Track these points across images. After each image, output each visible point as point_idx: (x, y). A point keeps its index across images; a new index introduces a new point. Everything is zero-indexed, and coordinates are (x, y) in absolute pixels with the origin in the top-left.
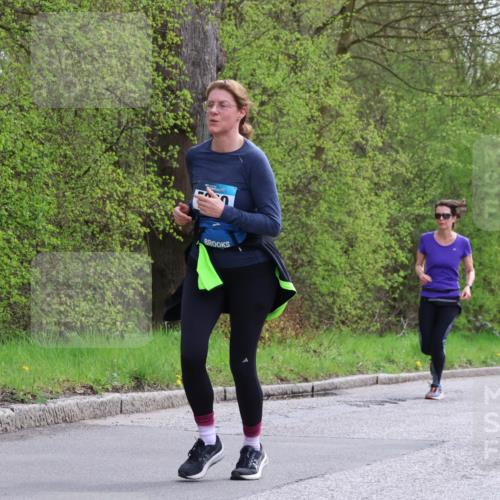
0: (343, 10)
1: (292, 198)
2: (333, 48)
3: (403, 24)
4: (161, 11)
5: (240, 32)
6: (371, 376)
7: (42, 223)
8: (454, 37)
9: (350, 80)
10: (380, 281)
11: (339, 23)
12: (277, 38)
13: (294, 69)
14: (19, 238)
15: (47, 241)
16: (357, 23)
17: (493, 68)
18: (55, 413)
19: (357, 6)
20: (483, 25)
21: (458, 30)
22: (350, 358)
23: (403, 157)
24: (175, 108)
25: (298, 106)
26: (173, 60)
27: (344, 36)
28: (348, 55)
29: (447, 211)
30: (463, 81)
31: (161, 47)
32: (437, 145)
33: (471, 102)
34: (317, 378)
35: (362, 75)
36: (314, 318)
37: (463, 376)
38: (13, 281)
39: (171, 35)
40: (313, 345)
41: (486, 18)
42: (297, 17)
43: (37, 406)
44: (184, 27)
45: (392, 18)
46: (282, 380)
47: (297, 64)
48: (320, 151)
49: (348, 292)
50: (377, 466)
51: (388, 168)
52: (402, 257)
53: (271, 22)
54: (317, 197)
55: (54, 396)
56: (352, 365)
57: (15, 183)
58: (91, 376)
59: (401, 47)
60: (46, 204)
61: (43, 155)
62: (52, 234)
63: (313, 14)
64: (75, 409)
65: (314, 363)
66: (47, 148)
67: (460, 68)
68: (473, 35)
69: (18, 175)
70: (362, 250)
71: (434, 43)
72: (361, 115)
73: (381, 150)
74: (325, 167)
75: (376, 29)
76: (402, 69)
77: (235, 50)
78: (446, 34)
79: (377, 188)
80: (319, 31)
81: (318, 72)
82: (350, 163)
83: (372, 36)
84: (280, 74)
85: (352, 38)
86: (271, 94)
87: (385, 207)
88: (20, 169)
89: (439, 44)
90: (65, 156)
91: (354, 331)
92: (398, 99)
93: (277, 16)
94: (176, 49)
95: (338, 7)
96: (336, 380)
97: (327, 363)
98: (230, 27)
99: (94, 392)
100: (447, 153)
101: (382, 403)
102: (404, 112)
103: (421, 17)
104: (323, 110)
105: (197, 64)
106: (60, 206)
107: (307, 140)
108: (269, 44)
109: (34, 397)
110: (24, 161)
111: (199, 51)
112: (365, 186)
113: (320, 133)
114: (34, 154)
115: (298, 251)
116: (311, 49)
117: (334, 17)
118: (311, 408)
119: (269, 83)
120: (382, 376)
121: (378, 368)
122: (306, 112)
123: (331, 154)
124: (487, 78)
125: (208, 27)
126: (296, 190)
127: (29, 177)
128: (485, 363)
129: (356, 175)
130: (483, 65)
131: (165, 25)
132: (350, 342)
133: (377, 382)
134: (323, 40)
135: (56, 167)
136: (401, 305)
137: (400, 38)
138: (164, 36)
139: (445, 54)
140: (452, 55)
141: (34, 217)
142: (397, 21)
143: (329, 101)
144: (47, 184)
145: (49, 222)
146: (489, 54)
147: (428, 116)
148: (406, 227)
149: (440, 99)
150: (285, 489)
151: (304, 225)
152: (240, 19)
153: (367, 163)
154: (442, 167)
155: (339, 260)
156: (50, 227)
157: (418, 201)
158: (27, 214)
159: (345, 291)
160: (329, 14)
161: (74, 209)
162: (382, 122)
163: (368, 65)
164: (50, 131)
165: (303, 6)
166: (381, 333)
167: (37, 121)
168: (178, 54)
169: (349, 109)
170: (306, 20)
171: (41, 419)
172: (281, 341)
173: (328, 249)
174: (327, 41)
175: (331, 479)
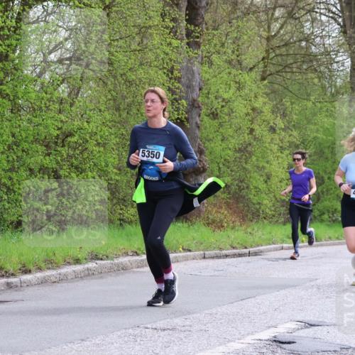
0: (263, 59)
1: (238, 155)
2: (259, 78)
3: (294, 65)
4: (171, 60)
5: (211, 70)
6: (279, 246)
7: (111, 169)
8: (320, 72)
9: (267, 94)
11: (261, 65)
12: (230, 73)
13: (239, 89)
14: (99, 176)
15: (113, 178)
16: (271, 65)
17: (340, 88)
18: (118, 265)
19: (271, 57)
20: (335, 65)
21: (322, 68)
22: (268, 236)
23: (295, 133)
24: (178, 109)
25: (240, 107)
26: (177, 85)
27: (264, 72)
28: (266, 82)
29: (299, 156)
30: (325, 94)
31: (171, 78)
32: (312, 127)
33: (329, 105)
34: (251, 247)
35: (274, 92)
36: (250, 216)
37: (327, 245)
39: (176, 73)
40: (249, 230)
41: (337, 62)
42: (240, 63)
43: (109, 261)
44: (182, 68)
45: (289, 62)
46: (234, 248)
47: (240, 87)
48: (252, 131)
49: (267, 202)
50: (283, 292)
51: (287, 139)
53: (227, 65)
54: (251, 154)
55: (118, 256)
56: (269, 240)
57: (97, 149)
58: (136, 246)
59: (293, 77)
60: (113, 159)
61: (111, 134)
62: (116, 174)
63: (248, 60)
64: (128, 263)
65: (250, 239)
66: (113, 131)
67: (323, 87)
68: (330, 71)
69: (98, 144)
70: (274, 180)
71: (310, 75)
72: (273, 112)
73: (284, 130)
74: (255, 139)
75: (281, 68)
76: (295, 88)
77: (208, 79)
78: (316, 70)
79: (282, 149)
80: (251, 69)
81: (251, 90)
82: (267, 137)
83: (279, 71)
84: (232, 91)
85: (268, 73)
86: (226, 101)
87: (286, 159)
88: (100, 141)
89: (313, 75)
90: (122, 134)
91: (270, 222)
92: (292, 103)
93: (230, 62)
94: (178, 79)
95: (261, 57)
96: (261, 248)
97: (257, 239)
98: (206, 68)
99: (138, 255)
100: (318, 131)
101: (285, 259)
102: (295, 110)
103: (303, 62)
104: (254, 109)
105: (189, 87)
106: (120, 160)
107: (246, 124)
108: (226, 76)
109: (107, 257)
110: (101, 137)
111: (190, 80)
112: (275, 148)
113: (252, 121)
114: (107, 134)
115: (241, 182)
116: (247, 78)
117: (259, 62)
118: (249, 262)
119: (226, 96)
120: (285, 245)
121: (283, 241)
122: (245, 111)
123: (258, 132)
124: (338, 92)
125: (195, 68)
126: (240, 150)
127: (104, 145)
128: (338, 238)
129: (271, 143)
130: (335, 86)
131: (173, 67)
132: (268, 228)
133: (282, 248)
134: (253, 74)
135: (118, 140)
137: (293, 72)
138: (172, 74)
139: (316, 81)
140: (320, 81)
141: (107, 166)
142: (292, 64)
143: (256, 105)
144: (113, 149)
145: (114, 168)
146: (338, 80)
147: (308, 112)
149: (313, 103)
150: (235, 304)
151: (244, 168)
152: (211, 63)
153: (276, 136)
154: (315, 138)
155: (262, 186)
156: (115, 170)
158: (103, 164)
159: (265, 202)
162: (284, 115)
163: (276, 86)
164: (115, 122)
165: (243, 57)
167: (108, 117)
168: (179, 82)
169: (267, 109)
170: (244, 64)
171: (111, 268)
172: (233, 228)
173: (257, 181)
174: (255, 75)
175: (259, 299)
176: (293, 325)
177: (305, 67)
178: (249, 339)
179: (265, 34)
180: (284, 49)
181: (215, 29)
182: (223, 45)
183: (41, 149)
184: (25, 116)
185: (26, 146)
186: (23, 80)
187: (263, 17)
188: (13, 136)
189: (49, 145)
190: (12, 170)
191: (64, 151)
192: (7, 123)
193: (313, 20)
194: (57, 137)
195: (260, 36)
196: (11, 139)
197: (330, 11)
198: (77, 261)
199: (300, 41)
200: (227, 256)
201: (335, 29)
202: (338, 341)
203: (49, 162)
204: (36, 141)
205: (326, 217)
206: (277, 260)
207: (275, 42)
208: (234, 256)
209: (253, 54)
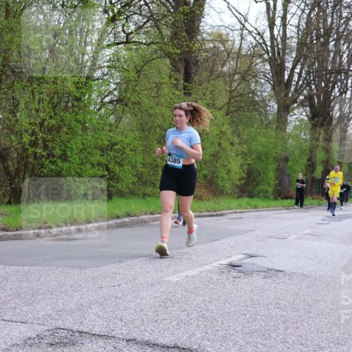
0: (227, 103)
1: (212, 158)
2: (225, 114)
3: (245, 107)
6: (234, 211)
7: (138, 164)
8: (260, 111)
9: (230, 124)
10: (238, 183)
11: (226, 107)
14: (131, 168)
15: (140, 170)
16: (232, 107)
17: (271, 121)
18: (141, 220)
19: (232, 102)
20: (268, 108)
21: (261, 109)
22: (228, 205)
23: (245, 146)
27: (228, 110)
28: (228, 116)
30: (263, 124)
32: (255, 143)
33: (265, 130)
34: (218, 211)
35: (233, 122)
36: (218, 193)
37: (261, 211)
38: (130, 181)
40: (217, 201)
41: (269, 106)
42: (214, 105)
43: (136, 218)
45: (242, 105)
46: (208, 211)
48: (220, 144)
50: (236, 237)
51: (240, 149)
52: (244, 175)
54: (219, 158)
55: (141, 215)
56: (229, 207)
57: (130, 153)
58: (152, 209)
59: (245, 114)
60: (139, 159)
62: (141, 167)
63: (219, 103)
64: (147, 219)
65: (218, 207)
66: (140, 143)
67: (262, 121)
68: (265, 111)
69: (131, 150)
70: (233, 173)
71: (254, 113)
72: (232, 134)
73: (239, 144)
74: (222, 149)
75: (237, 108)
76: (245, 120)
78: (257, 110)
79: (237, 155)
80: (220, 109)
81: (220, 121)
82: (229, 148)
83: (236, 111)
85: (230, 111)
87: (239, 161)
88: (132, 148)
89: (256, 113)
90: (145, 145)
91: (230, 197)
92: (244, 129)
93: (208, 104)
95: (226, 102)
96: (224, 212)
97: (221, 207)
99: (153, 214)
100: (258, 145)
101: (237, 219)
102: (245, 133)
103: (250, 105)
104: (221, 132)
106: (144, 159)
107: (216, 141)
109: (135, 215)
112: (233, 154)
113: (220, 139)
114: (136, 144)
115: (213, 173)
116: (218, 114)
117: (225, 105)
118: (217, 220)
120: (238, 211)
121: (236, 208)
122: (216, 133)
123: (224, 145)
124: (269, 123)
126: (213, 155)
127: (135, 151)
128: (268, 207)
129: (231, 152)
130: (268, 120)
132: (228, 201)
133: (236, 212)
134: (221, 111)
135: (143, 148)
136: (244, 190)
137: (244, 111)
139: (257, 116)
140: (259, 117)
141: (136, 163)
143: (223, 130)
146: (270, 117)
147: (252, 135)
148: (245, 167)
149: (256, 129)
151: (216, 166)
153: (234, 148)
154: (257, 149)
155: (225, 176)
156: (141, 165)
157: (249, 159)
159: (227, 185)
160: (223, 104)
161: (148, 160)
162: (239, 136)
163: (235, 119)
164: (141, 137)
165: (216, 102)
166: (238, 198)
167: (137, 134)
169: (229, 132)
170: (217, 106)
171: (137, 222)
172: (208, 200)
173: (223, 173)
174: (223, 112)
175: (222, 241)
176: (241, 256)
177: (251, 108)
178: (216, 264)
179: (229, 89)
180: (239, 98)
181: (200, 85)
182: (204, 95)
183: (99, 152)
184: (90, 133)
185: (90, 150)
186: (89, 112)
187: (228, 79)
188: (83, 144)
189: (103, 150)
190: (82, 164)
191: (112, 154)
192: (79, 137)
193: (257, 82)
194: (108, 145)
195: (226, 90)
196: (82, 146)
197: (266, 77)
198: (118, 217)
199: (249, 93)
200: (204, 216)
201: (268, 87)
202: (266, 266)
203: (103, 160)
204: (96, 147)
205: (261, 195)
206: (233, 219)
207: (235, 94)
208: (208, 216)
209: (222, 100)
